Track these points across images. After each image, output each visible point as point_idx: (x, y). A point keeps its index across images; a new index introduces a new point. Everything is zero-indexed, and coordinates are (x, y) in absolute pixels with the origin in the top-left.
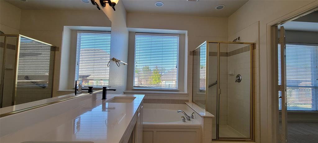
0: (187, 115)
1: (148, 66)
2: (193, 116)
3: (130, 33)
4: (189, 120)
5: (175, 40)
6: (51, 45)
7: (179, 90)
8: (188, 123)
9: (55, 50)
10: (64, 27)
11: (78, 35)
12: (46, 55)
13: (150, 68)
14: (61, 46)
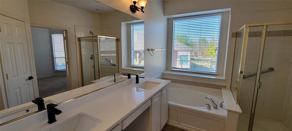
0: (214, 103)
1: (204, 38)
2: (222, 105)
3: (168, 19)
4: (216, 108)
5: (217, 21)
6: (115, 38)
7: (217, 74)
8: (213, 111)
9: (118, 40)
10: (122, 23)
11: (131, 27)
12: (114, 43)
13: (206, 40)
14: (121, 38)
